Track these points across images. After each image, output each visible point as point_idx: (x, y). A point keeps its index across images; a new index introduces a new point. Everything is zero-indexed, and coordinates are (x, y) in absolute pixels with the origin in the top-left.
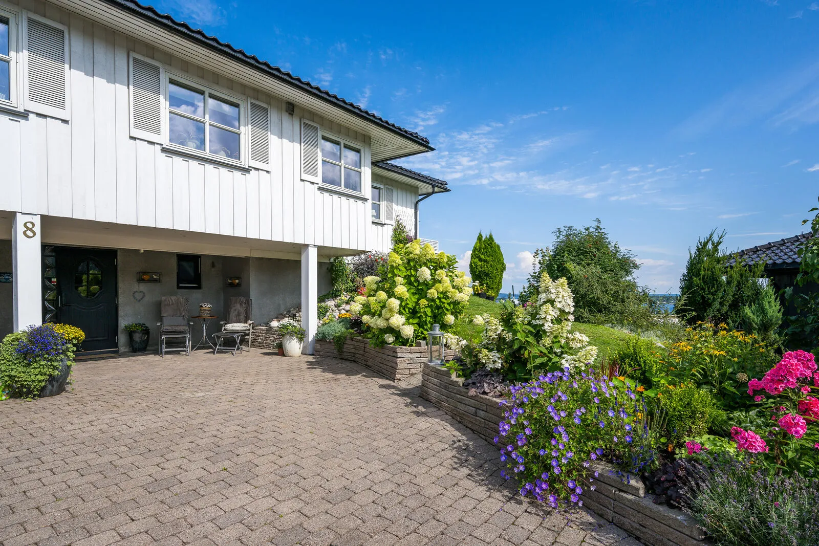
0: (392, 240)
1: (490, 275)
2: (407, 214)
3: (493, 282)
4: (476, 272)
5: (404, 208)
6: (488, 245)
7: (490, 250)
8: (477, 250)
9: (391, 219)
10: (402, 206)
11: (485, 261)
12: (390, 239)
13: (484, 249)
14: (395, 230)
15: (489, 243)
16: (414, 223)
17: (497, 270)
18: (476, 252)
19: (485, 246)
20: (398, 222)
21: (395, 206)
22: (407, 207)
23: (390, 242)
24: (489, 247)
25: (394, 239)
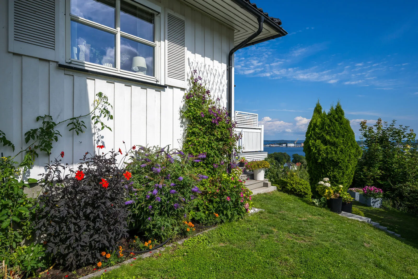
0: (182, 117)
1: (340, 165)
2: (214, 71)
3: (343, 173)
4: (318, 160)
5: (208, 60)
6: (336, 120)
7: (339, 128)
8: (317, 127)
9: (182, 77)
10: (204, 56)
11: (334, 144)
12: (177, 115)
13: (329, 127)
14: (188, 98)
15: (336, 116)
16: (225, 88)
17: (350, 156)
18: (317, 130)
19: (331, 121)
20: (195, 84)
21: (188, 54)
22: (213, 60)
23: (178, 122)
24: (337, 123)
25: (186, 115)
